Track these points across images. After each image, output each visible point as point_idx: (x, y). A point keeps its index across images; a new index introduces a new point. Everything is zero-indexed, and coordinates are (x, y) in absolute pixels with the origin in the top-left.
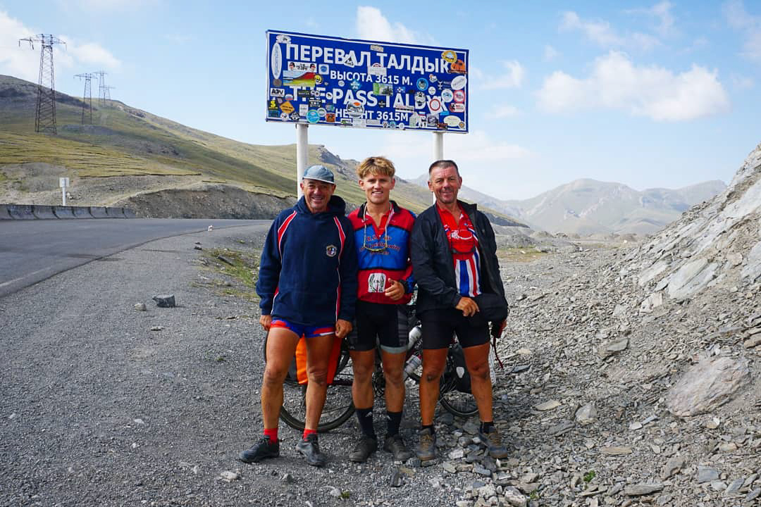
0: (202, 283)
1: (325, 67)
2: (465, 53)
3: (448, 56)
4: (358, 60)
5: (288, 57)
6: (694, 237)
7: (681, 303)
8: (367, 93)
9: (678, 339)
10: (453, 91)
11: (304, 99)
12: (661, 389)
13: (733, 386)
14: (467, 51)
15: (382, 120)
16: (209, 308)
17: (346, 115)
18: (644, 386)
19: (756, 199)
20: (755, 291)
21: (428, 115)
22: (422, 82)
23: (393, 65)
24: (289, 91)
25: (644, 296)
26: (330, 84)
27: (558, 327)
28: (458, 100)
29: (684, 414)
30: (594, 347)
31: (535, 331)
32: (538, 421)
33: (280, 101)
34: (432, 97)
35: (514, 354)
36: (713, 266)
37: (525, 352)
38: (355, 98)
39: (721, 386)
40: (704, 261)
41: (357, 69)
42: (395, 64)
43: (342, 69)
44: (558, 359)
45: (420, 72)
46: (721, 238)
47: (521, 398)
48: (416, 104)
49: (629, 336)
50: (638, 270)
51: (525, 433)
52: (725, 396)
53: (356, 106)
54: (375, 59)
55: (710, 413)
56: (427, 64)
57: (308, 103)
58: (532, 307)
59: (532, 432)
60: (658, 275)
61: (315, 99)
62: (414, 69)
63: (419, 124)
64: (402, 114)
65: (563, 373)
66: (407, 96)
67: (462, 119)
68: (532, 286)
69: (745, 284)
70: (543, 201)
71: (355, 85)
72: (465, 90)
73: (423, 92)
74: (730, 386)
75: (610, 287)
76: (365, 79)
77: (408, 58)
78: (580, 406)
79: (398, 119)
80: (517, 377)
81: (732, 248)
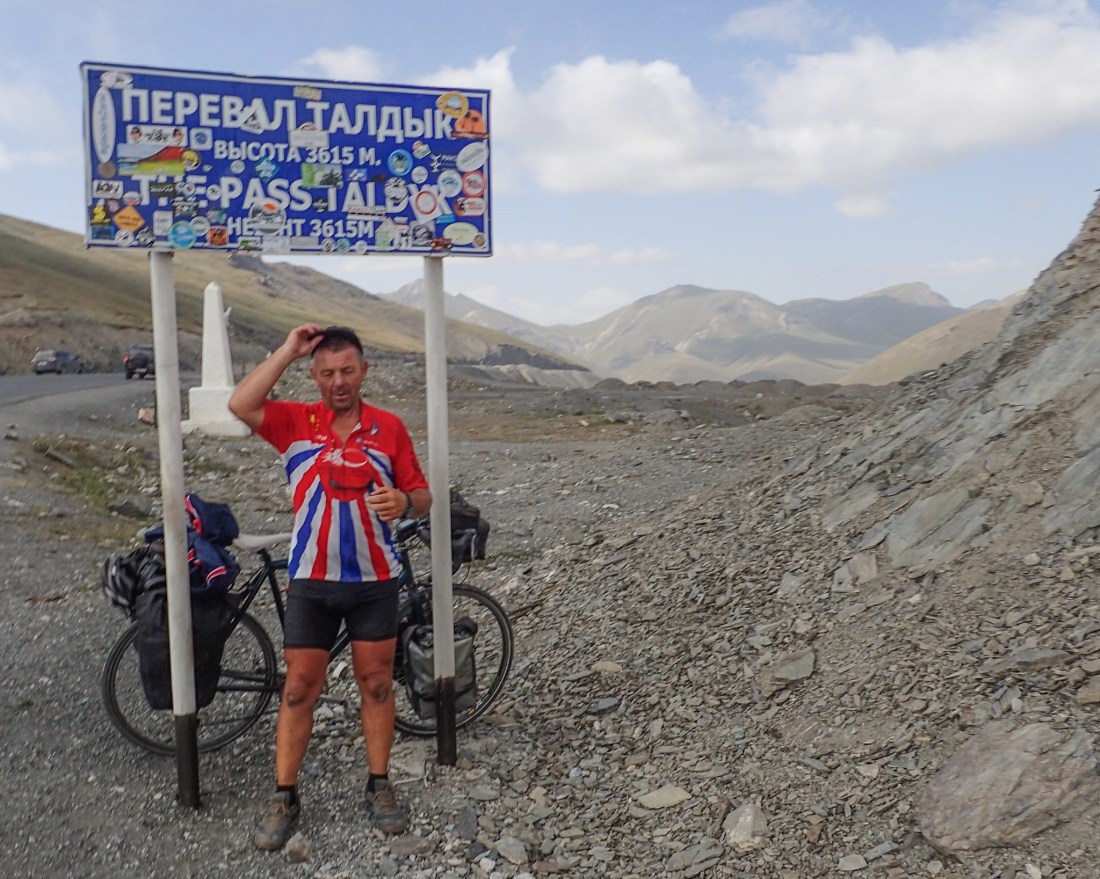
0: (10, 514)
1: (203, 135)
2: (484, 96)
3: (450, 103)
4: (271, 118)
5: (127, 116)
6: (932, 439)
7: (918, 580)
8: (290, 184)
9: (926, 666)
10: (462, 174)
11: (163, 202)
12: (899, 779)
13: (1063, 795)
14: (488, 93)
15: (321, 238)
16: (17, 573)
17: (250, 230)
18: (862, 768)
19: (1063, 370)
20: (1078, 567)
21: (413, 224)
22: (400, 158)
23: (340, 125)
24: (131, 185)
25: (839, 559)
26: (213, 168)
27: (671, 614)
28: (470, 191)
29: (955, 845)
30: (745, 664)
31: (626, 621)
32: (647, 835)
33: (114, 207)
34: (419, 186)
35: (588, 673)
36: (981, 504)
37: (608, 667)
38: (267, 195)
39: (1036, 791)
40: (960, 494)
41: (267, 137)
42: (345, 124)
43: (236, 136)
44: (675, 686)
45: (394, 138)
46: (994, 448)
47: (607, 775)
48: (389, 203)
49: (817, 644)
50: (818, 501)
51: (622, 862)
52: (1049, 813)
53: (269, 211)
54: (304, 116)
55: (1013, 847)
56: (409, 121)
57: (170, 207)
58: (615, 563)
59: (636, 862)
60: (864, 513)
61: (185, 200)
62: (382, 134)
63: (396, 242)
64: (361, 224)
65: (688, 720)
66: (371, 187)
67: (481, 229)
68: (607, 502)
69: (1053, 549)
70: (612, 327)
71: (266, 169)
72: (485, 170)
73: (404, 178)
74: (1057, 792)
75: (766, 531)
76: (286, 156)
77: (371, 109)
78: (730, 807)
79: (353, 235)
80: (597, 725)
81: (1020, 471)
